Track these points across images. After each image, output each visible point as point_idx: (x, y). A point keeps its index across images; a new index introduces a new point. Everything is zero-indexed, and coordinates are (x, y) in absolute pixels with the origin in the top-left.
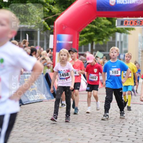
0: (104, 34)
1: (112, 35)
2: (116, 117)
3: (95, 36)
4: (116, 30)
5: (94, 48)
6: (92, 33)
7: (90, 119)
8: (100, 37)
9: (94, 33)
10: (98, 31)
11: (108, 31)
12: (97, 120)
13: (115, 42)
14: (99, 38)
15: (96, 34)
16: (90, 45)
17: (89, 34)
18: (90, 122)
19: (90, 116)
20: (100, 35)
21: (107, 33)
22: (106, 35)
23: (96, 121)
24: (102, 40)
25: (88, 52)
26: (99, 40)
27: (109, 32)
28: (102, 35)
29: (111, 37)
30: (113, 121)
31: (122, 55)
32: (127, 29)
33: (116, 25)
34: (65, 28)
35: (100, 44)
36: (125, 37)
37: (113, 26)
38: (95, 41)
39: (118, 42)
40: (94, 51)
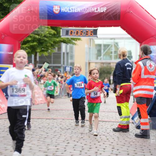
0: (48, 44)
2: (61, 135)
3: (38, 47)
4: (62, 40)
5: (38, 59)
6: (35, 43)
7: (32, 138)
9: (37, 43)
10: (41, 41)
11: (53, 41)
12: (40, 138)
13: (60, 53)
14: (43, 49)
15: (39, 45)
16: (33, 56)
17: (31, 44)
18: (31, 141)
19: (32, 135)
20: (44, 45)
21: (52, 43)
22: (50, 45)
23: (38, 141)
25: (31, 64)
26: (43, 51)
27: (54, 42)
28: (46, 46)
29: (56, 48)
30: (57, 140)
31: (68, 67)
32: (74, 39)
33: (61, 35)
34: (4, 37)
35: (45, 55)
36: (71, 48)
37: (58, 36)
38: (38, 52)
39: (64, 53)
40: (38, 63)
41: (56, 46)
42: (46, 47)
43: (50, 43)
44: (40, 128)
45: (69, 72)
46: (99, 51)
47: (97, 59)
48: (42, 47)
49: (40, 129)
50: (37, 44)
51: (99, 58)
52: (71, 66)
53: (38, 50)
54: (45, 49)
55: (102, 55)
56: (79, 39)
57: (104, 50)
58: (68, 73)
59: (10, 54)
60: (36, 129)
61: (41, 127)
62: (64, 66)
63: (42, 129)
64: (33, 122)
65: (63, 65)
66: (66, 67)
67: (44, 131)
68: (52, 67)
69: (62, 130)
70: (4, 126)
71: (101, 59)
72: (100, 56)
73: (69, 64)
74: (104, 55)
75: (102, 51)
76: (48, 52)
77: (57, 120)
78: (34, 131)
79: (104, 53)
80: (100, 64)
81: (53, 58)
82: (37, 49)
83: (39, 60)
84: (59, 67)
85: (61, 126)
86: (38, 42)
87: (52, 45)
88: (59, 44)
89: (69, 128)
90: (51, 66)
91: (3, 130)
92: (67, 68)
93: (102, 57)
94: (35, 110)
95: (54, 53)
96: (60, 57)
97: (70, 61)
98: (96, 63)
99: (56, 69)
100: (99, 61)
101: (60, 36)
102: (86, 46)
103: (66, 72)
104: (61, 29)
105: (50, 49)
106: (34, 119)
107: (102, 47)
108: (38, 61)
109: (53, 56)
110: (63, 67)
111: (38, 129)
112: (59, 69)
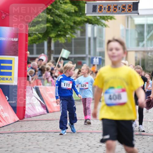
0: (67, 26)
1: (79, 27)
3: (52, 30)
4: (86, 20)
5: (53, 48)
6: (48, 25)
8: (60, 31)
11: (73, 21)
13: (85, 39)
14: (59, 33)
15: (54, 27)
16: (46, 43)
20: (61, 27)
21: (72, 24)
22: (70, 27)
24: (64, 36)
25: (43, 54)
26: (58, 36)
27: (74, 23)
28: (64, 28)
29: (79, 32)
31: (96, 58)
32: (104, 18)
33: (86, 13)
34: (5, 17)
35: (60, 42)
36: (100, 32)
37: (80, 13)
38: (53, 37)
39: (90, 39)
40: (53, 53)
41: (78, 29)
42: (63, 30)
43: (69, 24)
44: (58, 145)
45: (98, 65)
46: (141, 34)
47: (138, 45)
48: (58, 29)
49: (58, 147)
50: (51, 26)
51: (141, 44)
52: (101, 57)
53: (52, 35)
54: (62, 33)
55: (145, 39)
56: (111, 18)
57: (148, 33)
58: (96, 66)
59: (14, 41)
60: (52, 147)
61: (60, 144)
62: (91, 57)
63: (61, 147)
64: (49, 137)
65: (89, 56)
66: (93, 58)
67: (64, 150)
68: (73, 59)
69: (89, 148)
70: (7, 143)
71: (143, 46)
72: (143, 41)
73: (98, 53)
74: (148, 40)
75: (145, 34)
76: (66, 37)
77: (82, 134)
78: (50, 150)
79: (148, 37)
80: (142, 52)
81: (75, 46)
82: (51, 33)
83: (55, 49)
84: (83, 58)
85: (88, 142)
86: (52, 23)
87: (71, 26)
88: (82, 25)
89: (100, 146)
90: (71, 58)
91: (6, 150)
92: (95, 60)
93: (145, 42)
94: (50, 120)
95: (75, 39)
96: (84, 45)
97: (98, 49)
98: (136, 51)
99: (79, 61)
100: (140, 48)
101: (84, 14)
102: (122, 27)
103: (94, 65)
104: (86, 3)
105: (69, 33)
106: (49, 133)
107: (146, 29)
108: (53, 51)
109: (75, 42)
110: (89, 58)
111: (56, 146)
112: (83, 61)
